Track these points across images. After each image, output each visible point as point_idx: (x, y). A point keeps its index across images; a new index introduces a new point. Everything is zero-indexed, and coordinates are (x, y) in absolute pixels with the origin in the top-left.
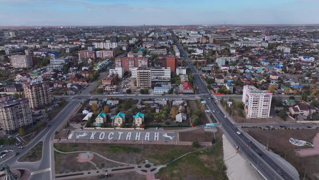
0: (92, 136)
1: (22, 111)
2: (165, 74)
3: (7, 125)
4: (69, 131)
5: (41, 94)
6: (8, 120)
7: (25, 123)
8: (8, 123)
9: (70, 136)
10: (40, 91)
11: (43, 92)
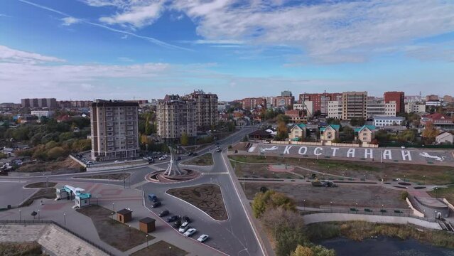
0: (287, 150)
1: (186, 114)
2: (387, 112)
3: (167, 130)
4: (249, 144)
5: (207, 108)
6: (169, 123)
7: (188, 133)
8: (169, 128)
9: (251, 150)
10: (207, 105)
11: (210, 107)
